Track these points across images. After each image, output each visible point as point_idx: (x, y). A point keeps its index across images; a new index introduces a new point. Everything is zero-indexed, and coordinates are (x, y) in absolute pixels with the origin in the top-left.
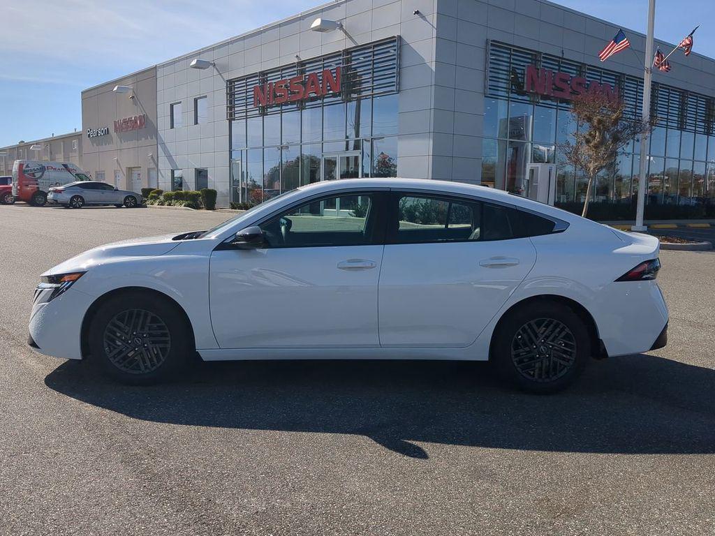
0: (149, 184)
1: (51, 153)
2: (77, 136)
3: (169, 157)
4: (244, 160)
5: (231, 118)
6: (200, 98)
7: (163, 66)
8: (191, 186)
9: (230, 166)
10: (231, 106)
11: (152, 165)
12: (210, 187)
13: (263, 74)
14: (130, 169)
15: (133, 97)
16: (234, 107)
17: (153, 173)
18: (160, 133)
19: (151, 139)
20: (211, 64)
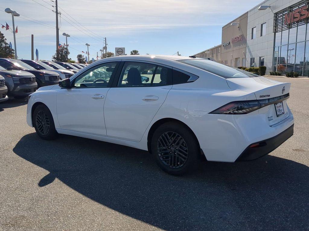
0: (242, 65)
1: (212, 54)
2: (220, 46)
3: (250, 52)
4: (280, 51)
5: (275, 32)
6: (264, 24)
7: (250, 11)
8: (257, 66)
9: (273, 55)
10: (276, 26)
11: (244, 57)
12: (265, 65)
13: (291, 7)
14: (236, 59)
15: (239, 27)
16: (277, 26)
17: (244, 60)
18: (248, 42)
19: (244, 45)
20: (268, 7)
